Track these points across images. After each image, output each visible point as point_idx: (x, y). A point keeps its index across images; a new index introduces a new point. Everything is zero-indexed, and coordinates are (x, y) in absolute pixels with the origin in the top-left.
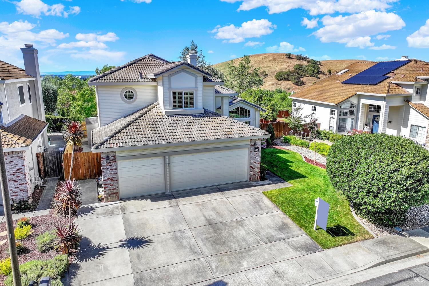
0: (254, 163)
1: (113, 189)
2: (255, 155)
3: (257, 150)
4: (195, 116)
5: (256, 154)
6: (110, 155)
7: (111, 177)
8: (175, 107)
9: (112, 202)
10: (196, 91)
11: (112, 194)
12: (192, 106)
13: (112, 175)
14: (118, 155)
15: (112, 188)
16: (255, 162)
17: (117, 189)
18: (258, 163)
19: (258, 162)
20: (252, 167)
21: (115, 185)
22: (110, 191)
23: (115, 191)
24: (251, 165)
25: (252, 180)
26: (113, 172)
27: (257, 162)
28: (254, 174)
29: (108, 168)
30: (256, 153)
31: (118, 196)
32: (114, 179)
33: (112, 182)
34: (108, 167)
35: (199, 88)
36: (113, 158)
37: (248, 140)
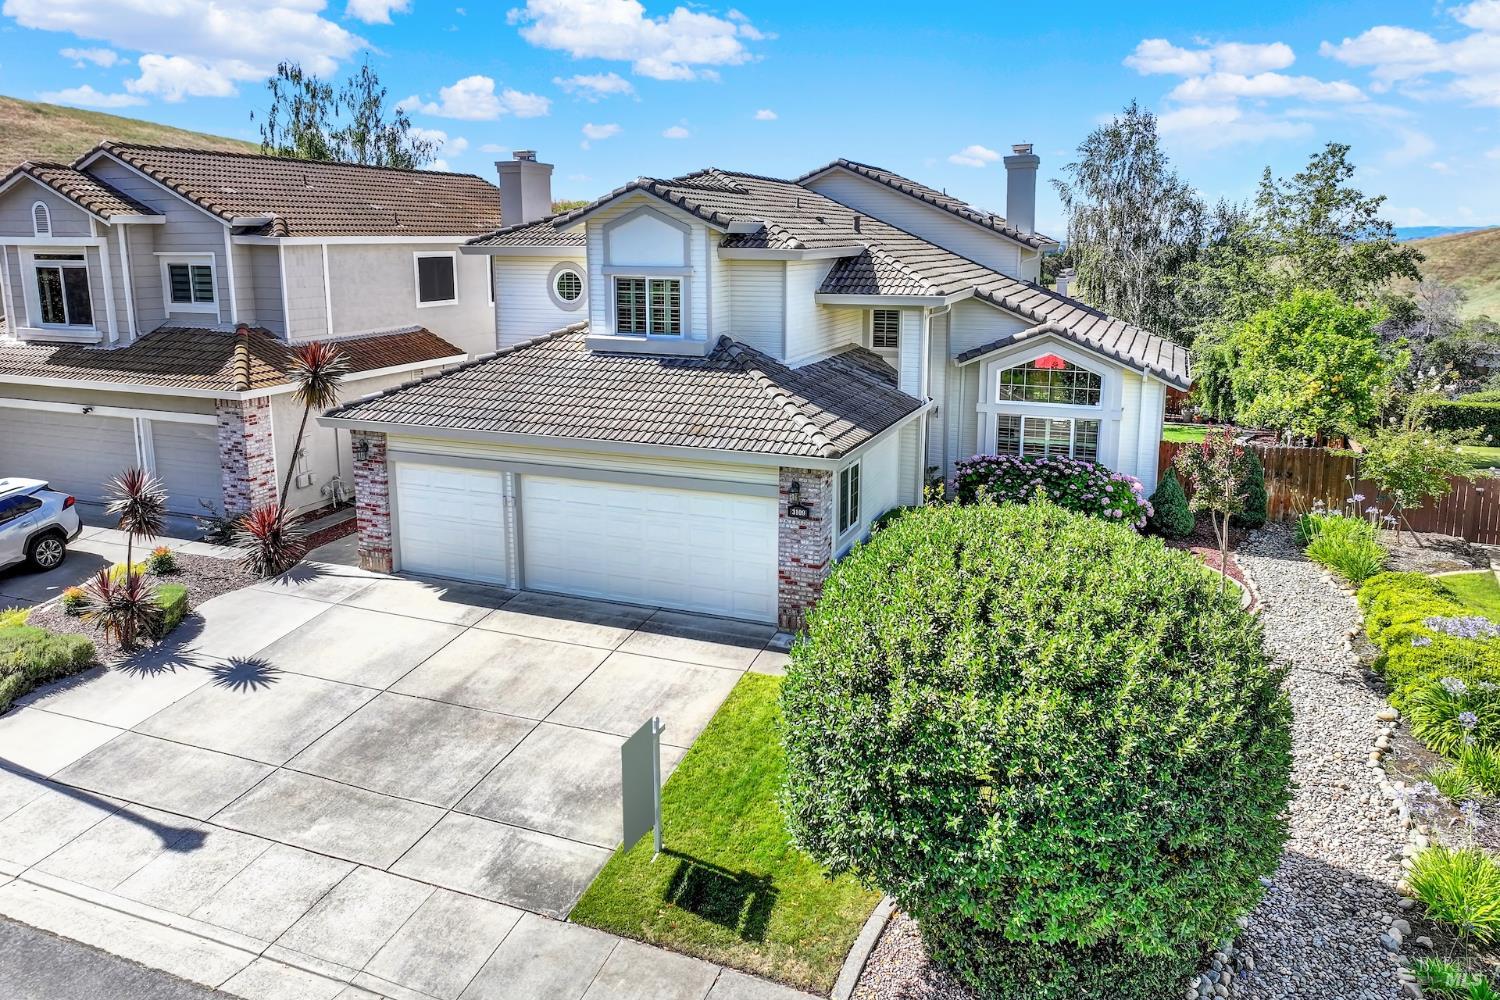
0: (793, 560)
1: (377, 538)
2: (795, 531)
3: (802, 513)
4: (669, 362)
5: (802, 528)
6: (372, 442)
7: (373, 502)
8: (623, 327)
9: (375, 571)
10: (688, 277)
11: (375, 550)
12: (675, 329)
13: (375, 497)
14: (391, 444)
15: (375, 534)
16: (798, 560)
17: (386, 539)
18: (811, 566)
19: (811, 562)
20: (787, 574)
21: (382, 529)
22: (371, 540)
23: (382, 544)
24: (782, 568)
25: (784, 624)
26: (378, 489)
27: (805, 561)
28: (794, 607)
29: (366, 477)
30: (802, 523)
31: (390, 561)
32: (378, 510)
33: (375, 517)
34: (366, 473)
35: (696, 268)
36: (376, 450)
37: (774, 468)
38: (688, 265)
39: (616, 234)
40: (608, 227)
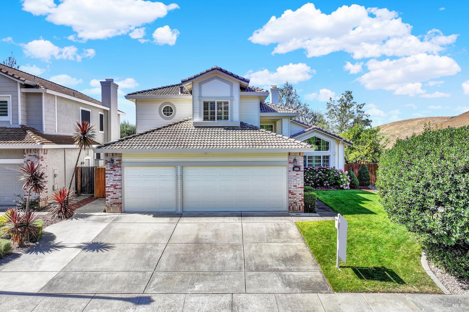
0: (294, 186)
1: (115, 198)
2: (295, 176)
3: (298, 169)
4: (228, 128)
5: (297, 174)
6: (116, 159)
7: (115, 184)
8: (205, 119)
9: (114, 213)
10: (232, 100)
11: (114, 204)
12: (226, 118)
13: (116, 182)
14: (124, 159)
15: (114, 197)
16: (296, 186)
17: (120, 198)
18: (300, 188)
19: (300, 186)
20: (292, 192)
21: (119, 194)
22: (112, 200)
23: (118, 201)
24: (290, 190)
25: (291, 209)
26: (117, 178)
27: (298, 186)
28: (295, 203)
29: (112, 174)
30: (297, 173)
31: (121, 208)
32: (117, 187)
33: (115, 190)
34: (111, 172)
35: (235, 97)
36: (118, 162)
37: (285, 153)
38: (232, 96)
39: (204, 86)
40: (200, 84)
